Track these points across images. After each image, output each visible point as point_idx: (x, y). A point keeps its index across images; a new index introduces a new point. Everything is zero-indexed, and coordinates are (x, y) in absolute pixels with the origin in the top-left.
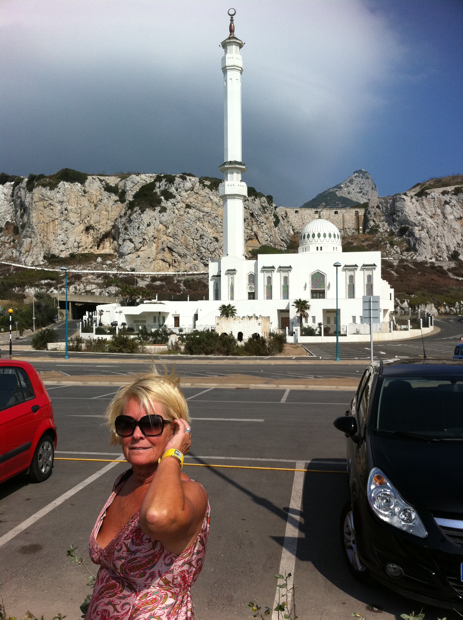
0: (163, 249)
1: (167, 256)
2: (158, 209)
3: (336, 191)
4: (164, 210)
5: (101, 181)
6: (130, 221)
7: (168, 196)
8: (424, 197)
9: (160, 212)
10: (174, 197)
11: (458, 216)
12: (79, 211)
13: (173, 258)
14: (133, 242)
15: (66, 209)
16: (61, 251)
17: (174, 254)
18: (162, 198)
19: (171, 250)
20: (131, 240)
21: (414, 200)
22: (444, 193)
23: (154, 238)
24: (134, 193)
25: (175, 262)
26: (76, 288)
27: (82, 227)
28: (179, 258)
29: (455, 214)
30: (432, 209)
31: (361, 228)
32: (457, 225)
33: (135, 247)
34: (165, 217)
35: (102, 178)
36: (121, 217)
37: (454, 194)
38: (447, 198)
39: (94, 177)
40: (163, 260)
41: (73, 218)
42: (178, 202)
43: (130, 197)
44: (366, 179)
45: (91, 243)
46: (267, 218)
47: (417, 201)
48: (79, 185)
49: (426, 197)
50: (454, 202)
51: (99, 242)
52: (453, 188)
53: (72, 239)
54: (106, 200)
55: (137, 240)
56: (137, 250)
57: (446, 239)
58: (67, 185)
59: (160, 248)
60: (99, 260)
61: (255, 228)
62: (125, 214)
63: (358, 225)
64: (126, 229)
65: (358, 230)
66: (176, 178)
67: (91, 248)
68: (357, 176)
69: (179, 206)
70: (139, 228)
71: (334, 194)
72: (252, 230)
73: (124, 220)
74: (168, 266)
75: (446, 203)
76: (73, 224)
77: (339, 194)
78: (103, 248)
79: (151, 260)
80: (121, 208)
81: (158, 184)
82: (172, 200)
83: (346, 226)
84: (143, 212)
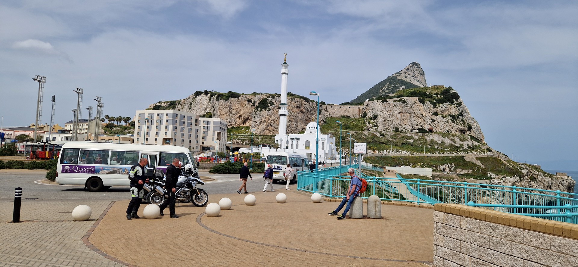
0: (269, 126)
1: (270, 128)
2: (267, 109)
3: (397, 75)
4: (269, 110)
5: (246, 97)
6: (256, 114)
7: (272, 104)
8: (385, 103)
9: (268, 111)
10: (274, 105)
11: (399, 112)
12: (236, 109)
13: (272, 129)
14: (257, 123)
15: (231, 109)
16: (229, 126)
17: (273, 127)
18: (269, 105)
19: (272, 126)
20: (256, 122)
21: (381, 104)
22: (394, 101)
23: (265, 121)
24: (258, 102)
25: (273, 131)
26: (233, 141)
27: (238, 116)
28: (275, 129)
29: (398, 110)
30: (388, 108)
31: (360, 114)
32: (399, 116)
33: (257, 125)
34: (270, 113)
35: (246, 96)
36: (253, 112)
37: (398, 102)
38: (395, 103)
39: (243, 96)
40: (268, 130)
41: (234, 112)
42: (276, 106)
43: (257, 104)
44: (417, 68)
45: (241, 122)
46: (315, 111)
47: (382, 104)
48: (237, 99)
49: (386, 102)
50: (398, 105)
51: (244, 122)
52: (399, 99)
53: (233, 121)
54: (247, 105)
55: (258, 122)
56: (258, 126)
57: (393, 122)
58: (233, 99)
59: (267, 125)
60: (243, 129)
61: (309, 116)
62: (254, 111)
63: (359, 113)
64: (254, 117)
65: (359, 115)
66: (276, 97)
67: (241, 124)
68: (411, 66)
69: (276, 108)
70: (259, 117)
71: (396, 77)
72: (308, 117)
73: (254, 113)
74: (270, 132)
75: (395, 106)
76: (234, 115)
77: (398, 78)
78: (246, 124)
79: (263, 130)
80: (253, 109)
81: (268, 98)
82: (274, 106)
83: (354, 114)
84: (261, 110)
